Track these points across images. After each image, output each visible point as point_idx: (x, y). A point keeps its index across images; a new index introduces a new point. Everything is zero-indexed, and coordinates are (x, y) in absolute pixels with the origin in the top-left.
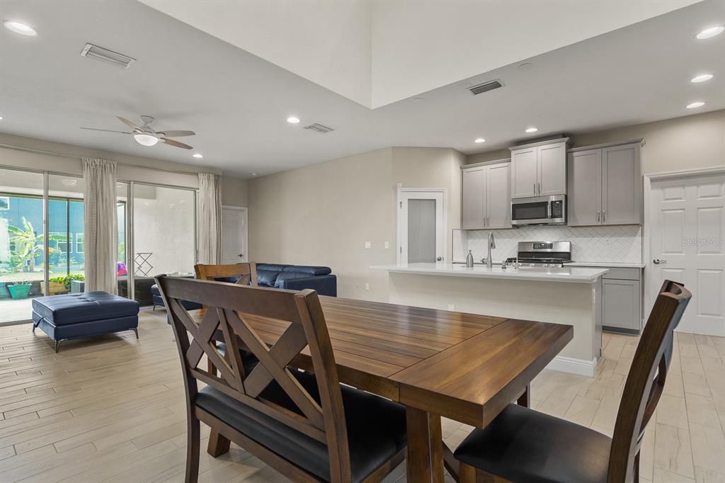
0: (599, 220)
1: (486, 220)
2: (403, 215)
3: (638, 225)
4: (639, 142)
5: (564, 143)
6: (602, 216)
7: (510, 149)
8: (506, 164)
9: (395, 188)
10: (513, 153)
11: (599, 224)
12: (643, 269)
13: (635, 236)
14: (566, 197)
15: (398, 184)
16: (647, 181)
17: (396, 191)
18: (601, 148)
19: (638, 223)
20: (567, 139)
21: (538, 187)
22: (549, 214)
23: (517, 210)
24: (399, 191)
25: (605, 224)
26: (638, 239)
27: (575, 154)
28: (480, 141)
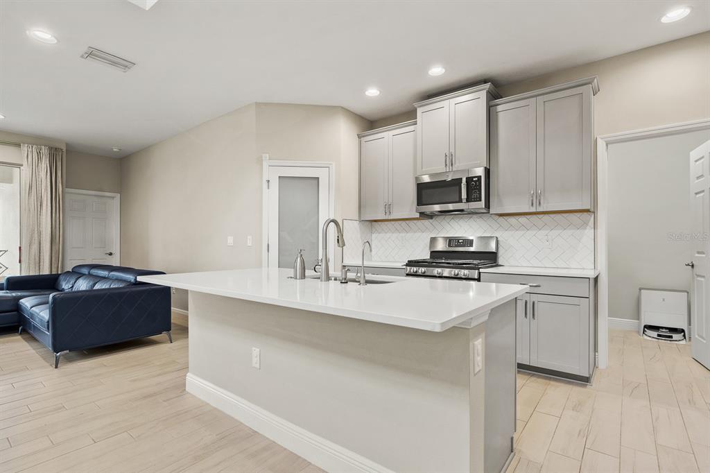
0: (532, 204)
1: (388, 208)
2: (271, 197)
3: (588, 211)
4: (589, 83)
5: (484, 93)
6: (537, 198)
7: (416, 105)
8: (411, 128)
9: (260, 161)
10: (419, 111)
11: (533, 210)
12: (596, 279)
13: (585, 229)
14: (487, 171)
15: (264, 155)
16: (601, 145)
17: (262, 165)
18: (536, 96)
19: (588, 207)
20: (488, 86)
21: (450, 160)
22: (464, 196)
23: (424, 192)
24: (265, 164)
25: (540, 209)
26: (589, 232)
27: (500, 108)
28: (373, 92)
